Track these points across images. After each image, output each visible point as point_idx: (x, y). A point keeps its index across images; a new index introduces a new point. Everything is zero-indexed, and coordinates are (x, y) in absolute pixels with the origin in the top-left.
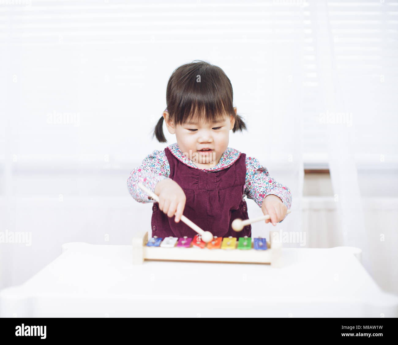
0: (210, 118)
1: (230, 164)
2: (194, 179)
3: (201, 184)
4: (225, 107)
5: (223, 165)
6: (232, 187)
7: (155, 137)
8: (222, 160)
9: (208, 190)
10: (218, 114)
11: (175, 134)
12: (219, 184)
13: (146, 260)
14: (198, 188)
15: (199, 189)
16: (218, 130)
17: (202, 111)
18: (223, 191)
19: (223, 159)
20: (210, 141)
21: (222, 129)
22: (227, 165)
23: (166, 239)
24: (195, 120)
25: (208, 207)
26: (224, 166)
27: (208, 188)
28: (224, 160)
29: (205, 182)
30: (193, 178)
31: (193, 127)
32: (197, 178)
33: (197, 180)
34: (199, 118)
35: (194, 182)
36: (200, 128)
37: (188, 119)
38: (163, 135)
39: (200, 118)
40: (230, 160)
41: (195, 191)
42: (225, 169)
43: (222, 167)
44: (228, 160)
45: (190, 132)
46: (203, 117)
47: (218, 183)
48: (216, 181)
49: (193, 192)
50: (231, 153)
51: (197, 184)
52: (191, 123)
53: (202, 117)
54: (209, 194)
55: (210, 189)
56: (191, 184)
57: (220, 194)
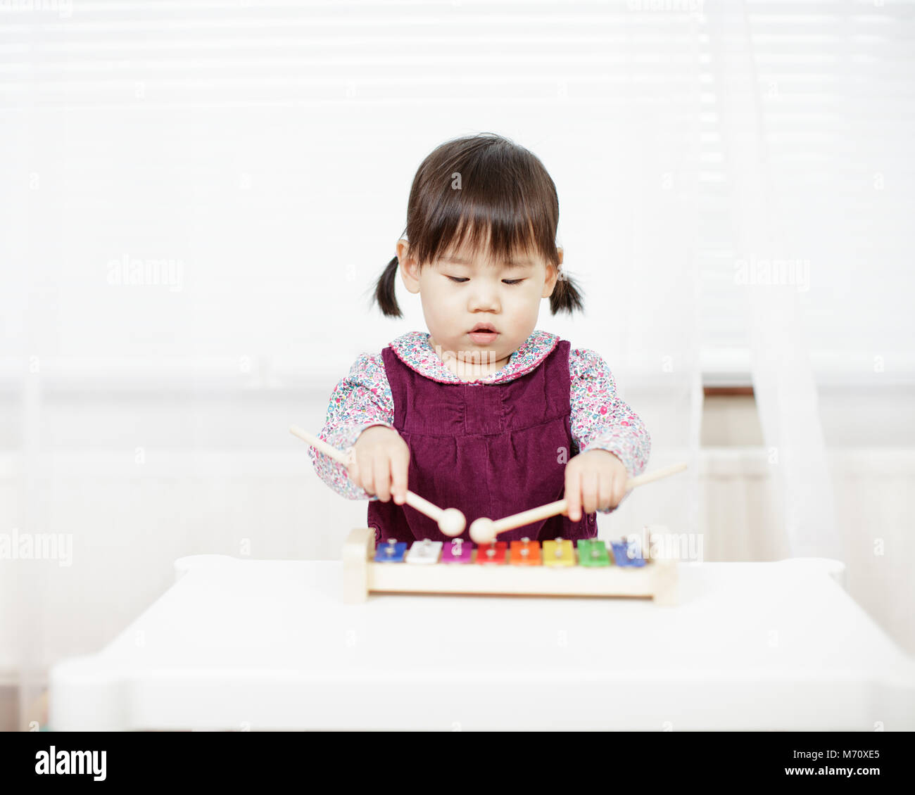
0: (500, 254)
1: (533, 363)
2: (453, 412)
3: (470, 422)
4: (535, 235)
5: (519, 365)
6: (542, 423)
7: (376, 302)
8: (516, 356)
9: (486, 436)
10: (518, 247)
11: (419, 294)
12: (511, 421)
13: (373, 593)
14: (463, 431)
15: (466, 434)
16: (515, 286)
17: (482, 234)
18: (521, 434)
19: (519, 354)
20: (494, 307)
21: (525, 284)
22: (527, 367)
23: (417, 545)
24: (464, 252)
25: (489, 473)
26: (521, 368)
27: (485, 430)
28: (520, 356)
29: (479, 417)
30: (451, 409)
31: (460, 271)
32: (460, 409)
33: (461, 414)
34: (474, 250)
35: (454, 419)
36: (474, 274)
37: (449, 250)
38: (395, 298)
39: (476, 251)
40: (533, 355)
41: (457, 439)
42: (522, 376)
43: (517, 371)
44: (530, 354)
45: (451, 283)
46: (484, 248)
47: (509, 417)
48: (503, 414)
49: (453, 441)
50: (536, 341)
51: (460, 422)
52: (454, 260)
53: (481, 250)
54: (490, 444)
55: (491, 433)
56: (446, 424)
57: (515, 443)
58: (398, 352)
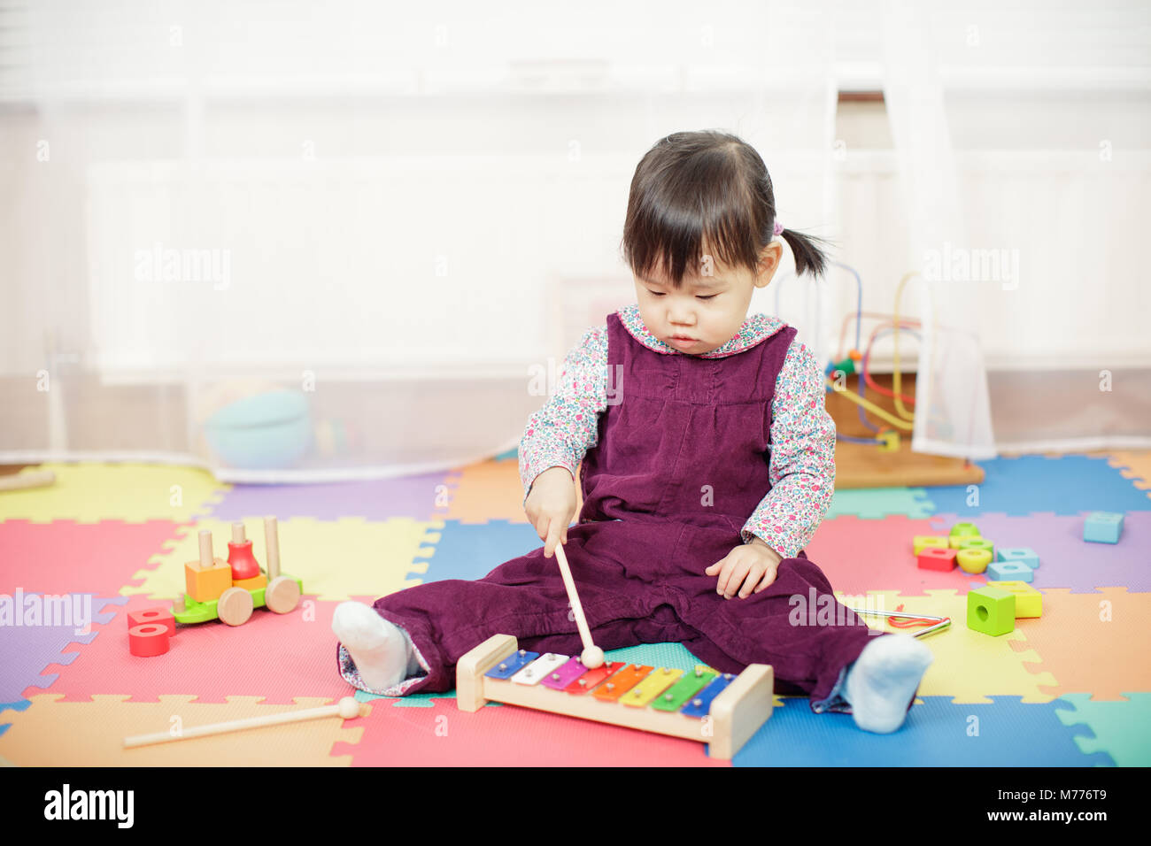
2: (667, 378)
3: (680, 389)
6: (747, 403)
9: (693, 404)
12: (718, 394)
14: (672, 396)
15: (675, 399)
16: (705, 301)
18: (724, 408)
21: (719, 298)
27: (695, 398)
29: (690, 386)
30: (666, 375)
32: (673, 376)
33: (673, 381)
35: (667, 384)
36: (670, 291)
41: (667, 403)
42: (738, 354)
47: (716, 391)
48: (711, 387)
49: (663, 404)
51: (672, 388)
54: (694, 411)
55: (698, 402)
56: (659, 388)
57: (718, 415)
58: (623, 318)
